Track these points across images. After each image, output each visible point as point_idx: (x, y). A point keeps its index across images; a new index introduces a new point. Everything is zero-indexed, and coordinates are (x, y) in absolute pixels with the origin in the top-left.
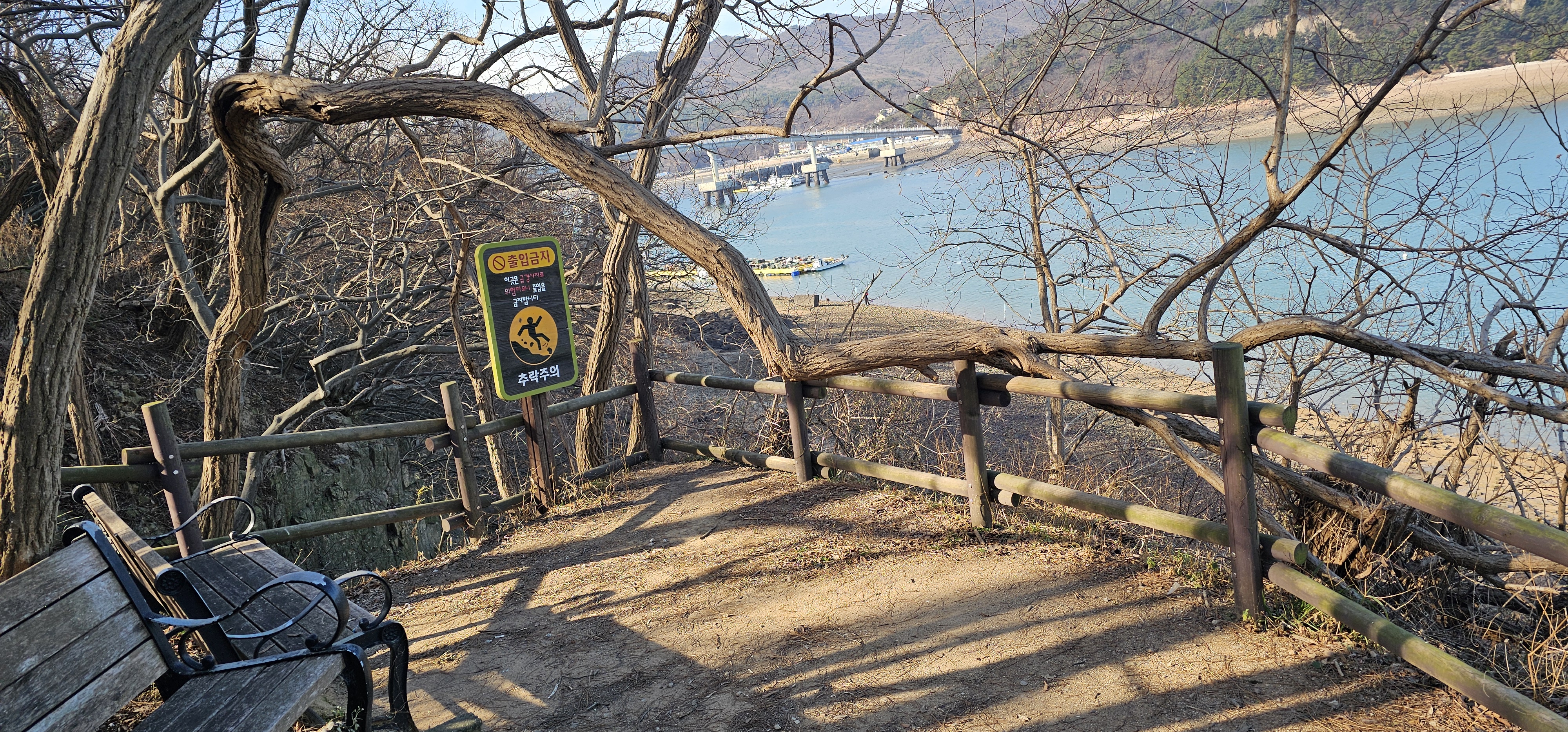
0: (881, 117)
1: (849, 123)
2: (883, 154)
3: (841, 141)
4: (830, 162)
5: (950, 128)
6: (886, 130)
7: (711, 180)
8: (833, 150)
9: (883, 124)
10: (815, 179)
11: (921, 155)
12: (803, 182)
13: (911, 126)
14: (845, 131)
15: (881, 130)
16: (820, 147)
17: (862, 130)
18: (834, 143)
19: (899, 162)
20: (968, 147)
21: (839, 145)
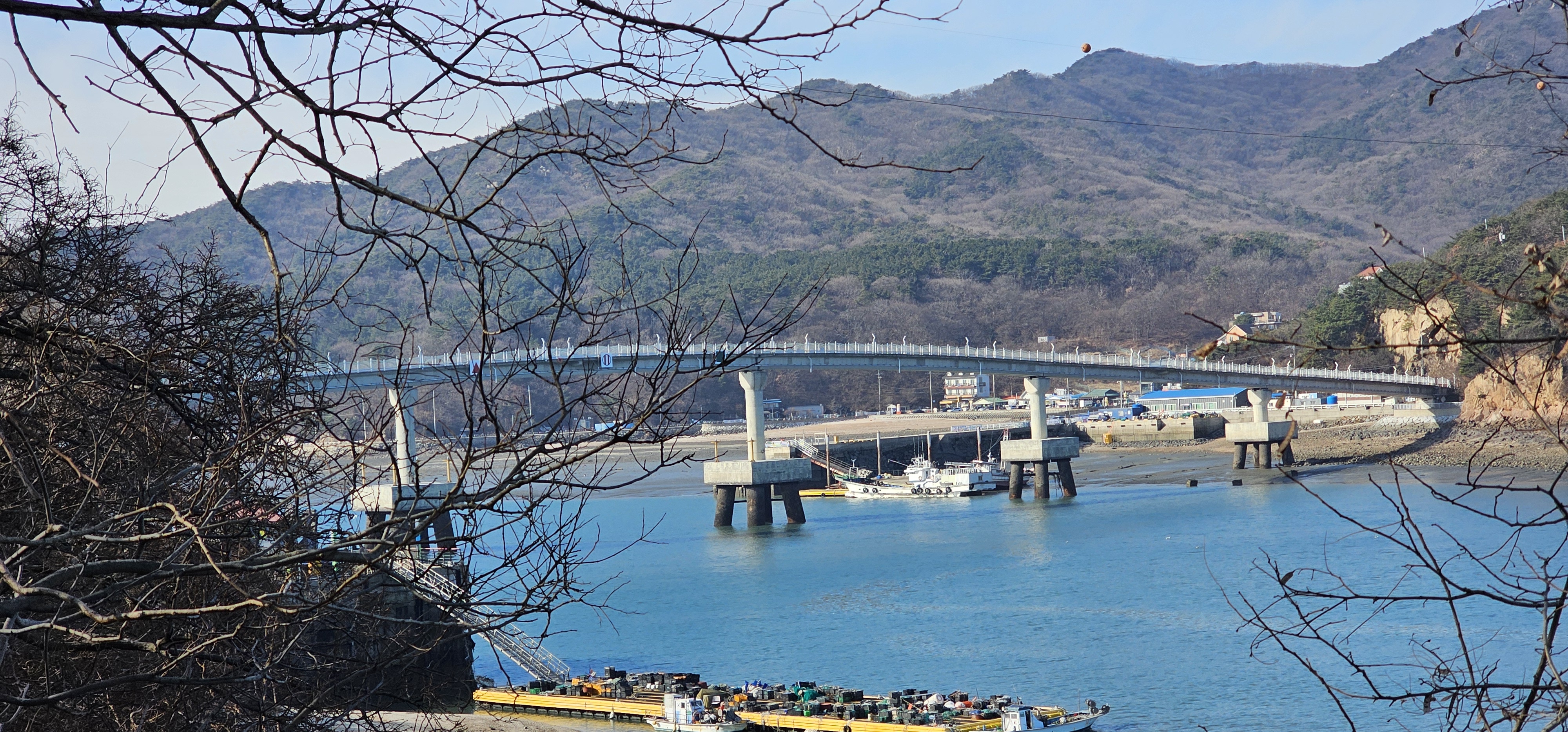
0: (1235, 333)
1: (1145, 340)
2: (1234, 432)
3: (1119, 386)
4: (1084, 438)
5: (1429, 381)
6: (1245, 368)
7: (741, 454)
8: (1095, 405)
9: (1237, 352)
10: (1037, 481)
11: (1342, 447)
12: (1002, 487)
13: (1320, 365)
14: (1133, 358)
15: (1232, 368)
16: (1060, 398)
17: (1181, 361)
18: (1100, 389)
19: (1276, 460)
20: (1475, 437)
21: (1113, 396)
